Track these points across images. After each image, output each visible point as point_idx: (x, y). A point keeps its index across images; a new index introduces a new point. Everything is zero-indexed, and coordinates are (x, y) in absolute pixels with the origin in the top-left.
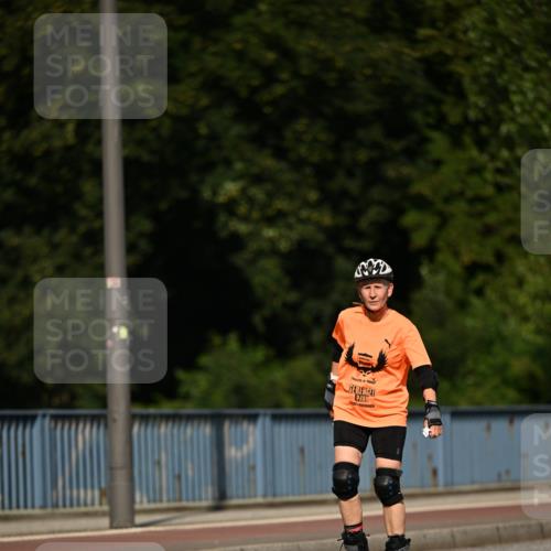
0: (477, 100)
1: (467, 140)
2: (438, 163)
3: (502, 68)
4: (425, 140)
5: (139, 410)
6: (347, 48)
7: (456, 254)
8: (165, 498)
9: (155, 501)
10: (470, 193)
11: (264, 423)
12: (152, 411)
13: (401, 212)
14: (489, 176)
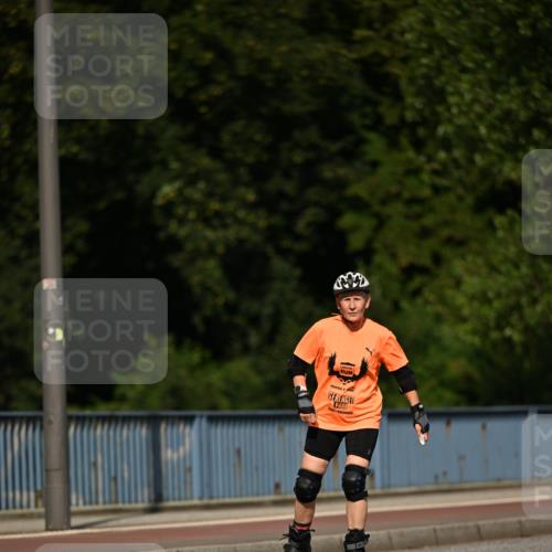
0: (414, 102)
1: (404, 141)
2: (375, 165)
3: (439, 70)
4: (362, 141)
5: (74, 412)
6: (284, 48)
7: (393, 256)
8: (101, 499)
9: (91, 503)
10: (406, 195)
11: (200, 425)
12: (88, 412)
13: (334, 213)
14: (425, 177)
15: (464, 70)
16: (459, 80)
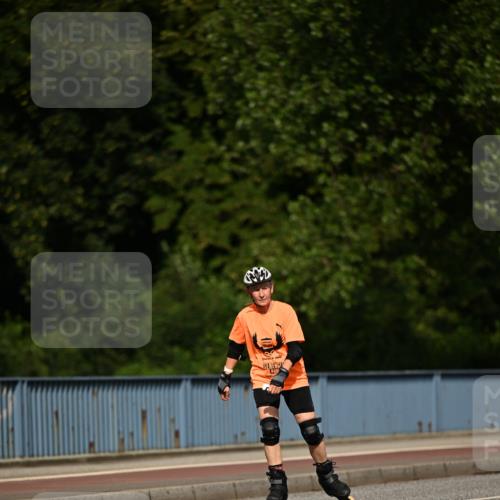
1: (206, 133)
3: (237, 67)
4: (169, 133)
7: (195, 236)
10: (208, 181)
11: (22, 388)
13: (143, 197)
14: (226, 165)
15: (261, 68)
16: (256, 77)
